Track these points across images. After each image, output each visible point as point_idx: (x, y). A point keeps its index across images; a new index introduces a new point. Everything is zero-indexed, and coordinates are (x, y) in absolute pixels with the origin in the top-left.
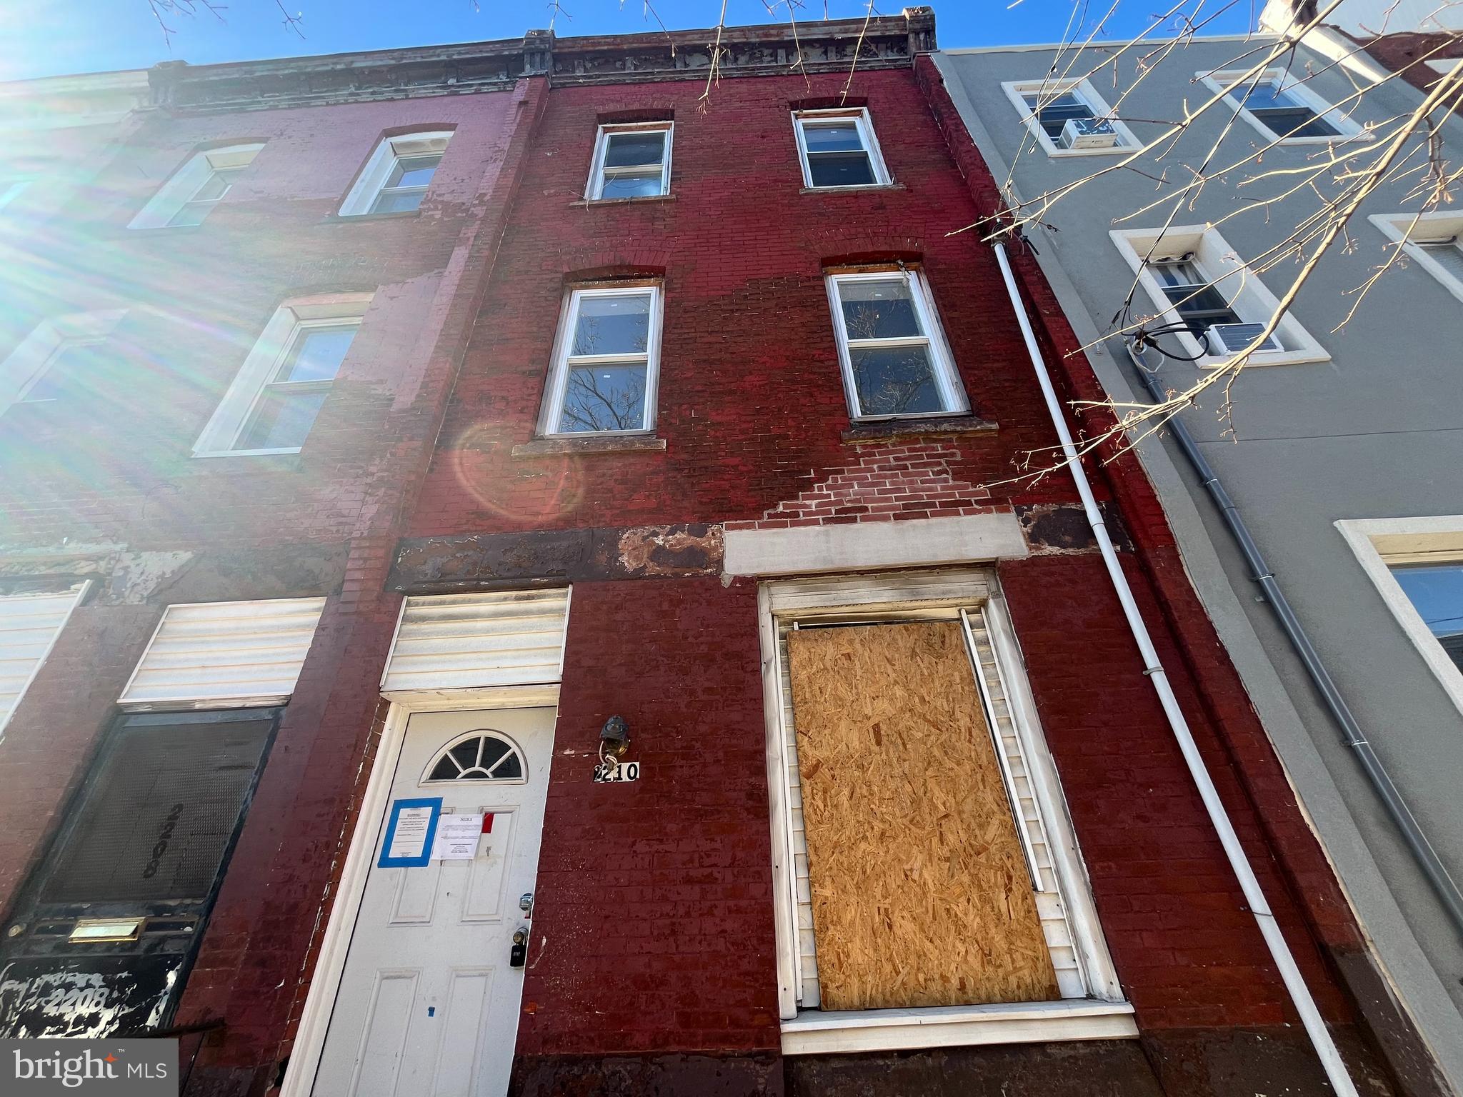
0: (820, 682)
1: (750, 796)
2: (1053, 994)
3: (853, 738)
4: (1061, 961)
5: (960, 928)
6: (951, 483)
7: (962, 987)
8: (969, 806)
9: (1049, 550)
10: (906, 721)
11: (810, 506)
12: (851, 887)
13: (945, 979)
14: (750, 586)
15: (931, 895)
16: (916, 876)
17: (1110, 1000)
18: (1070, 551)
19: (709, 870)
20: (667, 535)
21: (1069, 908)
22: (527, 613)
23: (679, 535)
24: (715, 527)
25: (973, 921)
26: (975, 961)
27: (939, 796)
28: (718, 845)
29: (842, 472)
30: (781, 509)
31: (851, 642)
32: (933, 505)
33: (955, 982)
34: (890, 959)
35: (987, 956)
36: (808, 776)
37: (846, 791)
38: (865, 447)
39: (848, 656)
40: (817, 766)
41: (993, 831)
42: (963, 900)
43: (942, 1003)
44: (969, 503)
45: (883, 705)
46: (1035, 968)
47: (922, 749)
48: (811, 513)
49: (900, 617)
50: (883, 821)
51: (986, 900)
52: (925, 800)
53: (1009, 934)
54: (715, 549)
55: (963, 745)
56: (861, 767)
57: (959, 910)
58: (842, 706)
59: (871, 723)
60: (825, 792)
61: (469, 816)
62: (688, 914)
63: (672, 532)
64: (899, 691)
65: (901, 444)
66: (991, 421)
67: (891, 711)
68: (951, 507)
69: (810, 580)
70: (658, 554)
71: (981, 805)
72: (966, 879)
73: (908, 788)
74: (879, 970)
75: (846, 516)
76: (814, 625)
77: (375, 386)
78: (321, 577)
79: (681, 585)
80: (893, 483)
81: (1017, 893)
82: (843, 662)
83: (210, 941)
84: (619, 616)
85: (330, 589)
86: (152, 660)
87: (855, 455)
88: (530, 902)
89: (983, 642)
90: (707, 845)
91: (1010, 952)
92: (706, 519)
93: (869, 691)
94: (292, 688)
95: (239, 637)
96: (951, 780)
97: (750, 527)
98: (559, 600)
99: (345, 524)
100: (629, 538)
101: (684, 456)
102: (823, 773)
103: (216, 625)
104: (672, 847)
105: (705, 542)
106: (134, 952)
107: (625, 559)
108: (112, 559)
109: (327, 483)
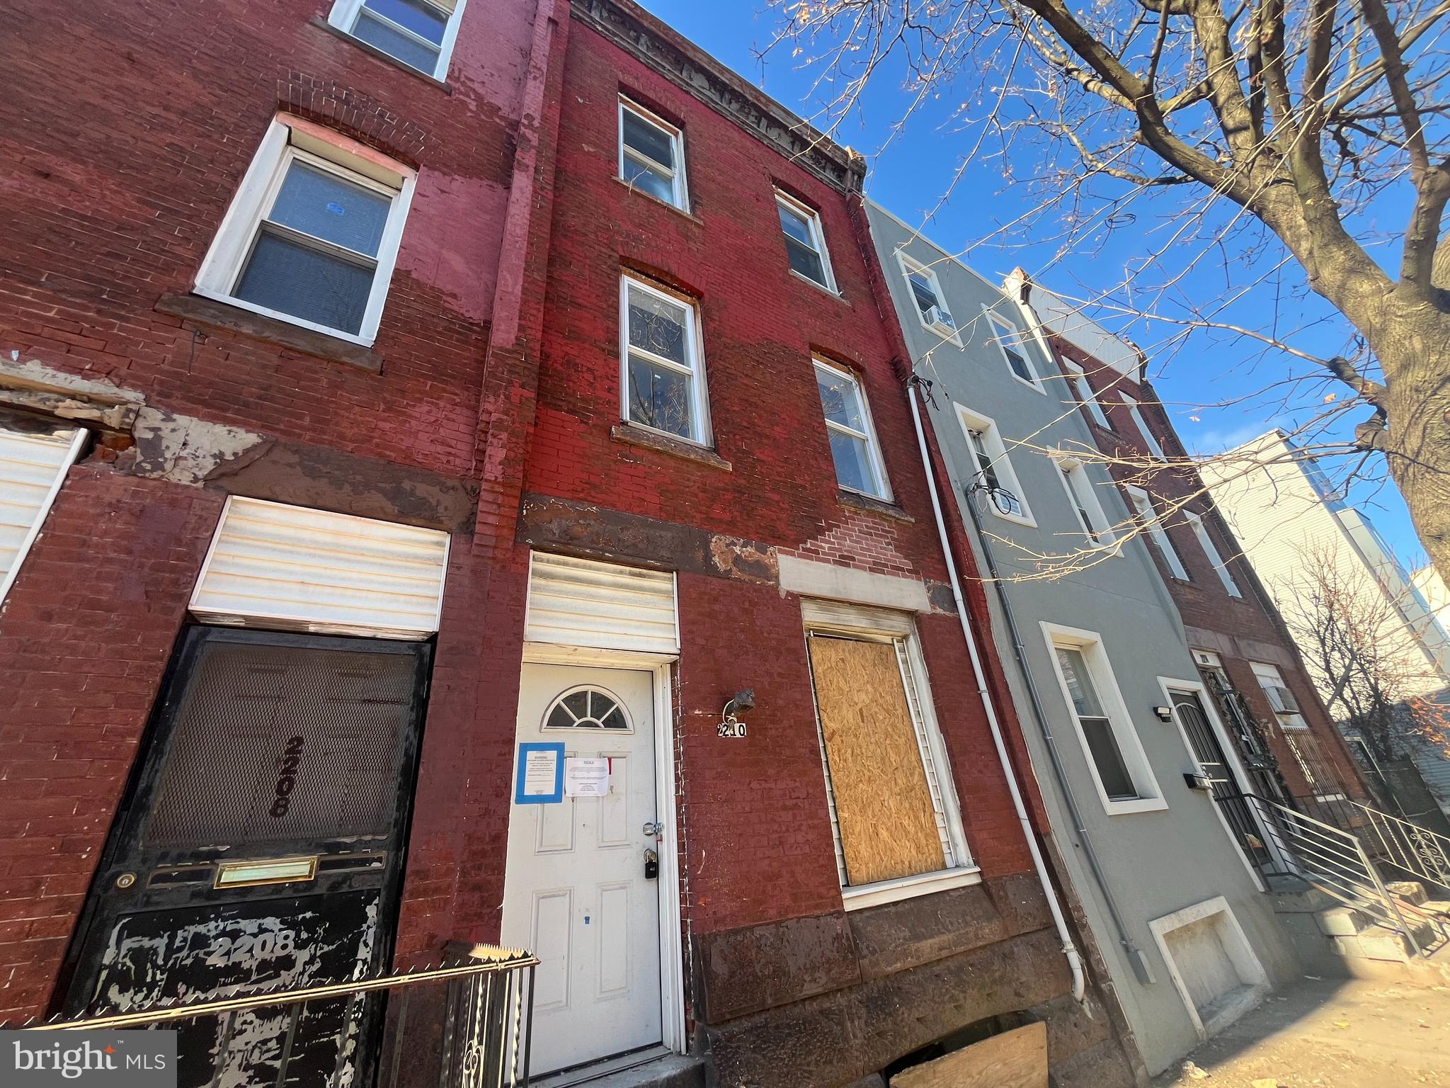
0: (829, 676)
1: (811, 752)
2: (944, 867)
4: (945, 848)
5: (907, 833)
6: (894, 553)
7: (910, 867)
8: (905, 763)
9: (939, 611)
10: (874, 708)
11: (824, 548)
13: (902, 862)
14: (796, 599)
15: (894, 815)
16: (886, 804)
17: (969, 866)
18: (947, 613)
20: (742, 547)
21: (949, 820)
22: (641, 589)
23: (749, 549)
24: (771, 549)
25: (912, 829)
26: (914, 852)
27: (893, 757)
28: (798, 784)
29: (838, 527)
30: (809, 546)
31: (844, 651)
32: (886, 566)
33: (907, 863)
34: (879, 854)
35: (918, 848)
36: (830, 740)
37: (849, 751)
38: (850, 512)
39: (843, 660)
40: (833, 733)
41: (916, 777)
42: (907, 817)
43: (902, 876)
44: (902, 569)
45: (863, 696)
46: (937, 853)
47: (883, 726)
48: (824, 553)
49: (864, 637)
50: (869, 770)
51: (916, 817)
52: (887, 759)
53: (926, 835)
54: (773, 566)
55: (900, 725)
56: (855, 736)
57: (906, 823)
58: (842, 694)
59: (858, 708)
60: (839, 751)
61: (590, 760)
62: (787, 830)
63: (745, 545)
64: (869, 687)
65: (868, 516)
66: (911, 516)
67: (867, 701)
68: (897, 570)
69: (824, 603)
70: (737, 560)
71: (911, 762)
72: (907, 806)
73: (879, 750)
74: (874, 860)
75: (845, 561)
76: (824, 635)
77: (449, 299)
78: (441, 509)
79: (755, 591)
80: (867, 544)
81: (928, 814)
82: (841, 664)
83: (416, 873)
84: (717, 607)
85: (453, 525)
86: (222, 563)
87: (845, 516)
88: (655, 830)
89: (905, 662)
90: (792, 784)
91: (927, 845)
92: (765, 540)
93: (855, 686)
94: (433, 625)
95: (341, 555)
96: (897, 747)
97: (792, 554)
98: (666, 583)
99: (455, 456)
100: (717, 542)
101: (743, 481)
102: (837, 739)
103: (306, 535)
104: (773, 786)
105: (767, 560)
106: (317, 891)
107: (716, 559)
108: (129, 410)
109: (421, 400)
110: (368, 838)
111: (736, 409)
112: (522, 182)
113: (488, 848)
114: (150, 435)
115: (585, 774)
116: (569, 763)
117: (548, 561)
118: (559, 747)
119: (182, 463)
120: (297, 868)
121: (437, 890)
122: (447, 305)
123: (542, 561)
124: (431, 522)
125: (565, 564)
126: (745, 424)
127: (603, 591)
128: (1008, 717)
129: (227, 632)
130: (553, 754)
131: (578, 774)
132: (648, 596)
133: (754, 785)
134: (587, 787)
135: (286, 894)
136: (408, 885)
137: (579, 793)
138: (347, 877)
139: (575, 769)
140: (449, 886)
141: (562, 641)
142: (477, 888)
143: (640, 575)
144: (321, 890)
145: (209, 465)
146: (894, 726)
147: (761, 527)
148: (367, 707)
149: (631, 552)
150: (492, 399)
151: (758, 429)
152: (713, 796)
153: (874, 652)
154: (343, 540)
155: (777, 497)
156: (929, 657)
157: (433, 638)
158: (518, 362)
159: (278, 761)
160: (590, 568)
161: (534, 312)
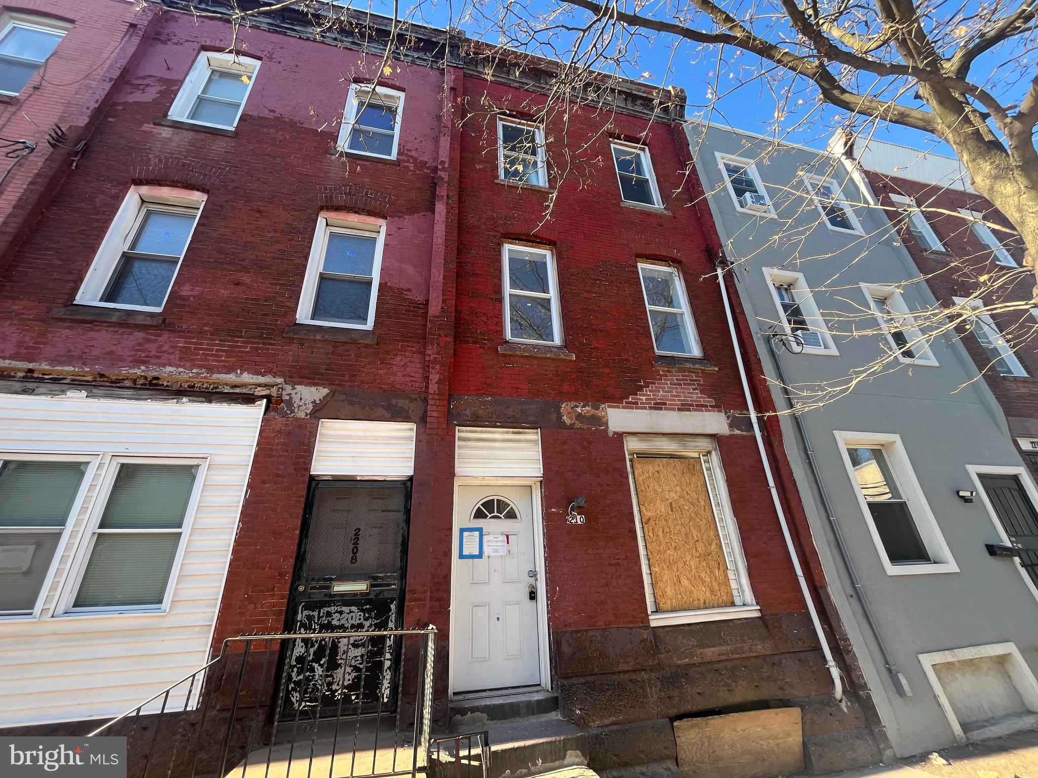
0: (647, 482)
1: (630, 531)
2: (733, 604)
3: (662, 508)
4: (735, 593)
5: (703, 582)
6: (699, 395)
7: (705, 603)
8: (705, 537)
9: (737, 432)
10: (681, 502)
11: (642, 400)
12: (665, 567)
13: (699, 600)
14: (620, 437)
15: (694, 570)
16: (688, 563)
17: (752, 605)
18: (744, 433)
19: (617, 561)
20: (582, 407)
21: (739, 575)
22: (519, 441)
23: (587, 408)
24: (603, 406)
25: (708, 580)
26: (708, 594)
27: (695, 533)
28: (620, 551)
29: (654, 383)
30: (630, 400)
31: (659, 465)
32: (693, 405)
33: (702, 601)
34: (680, 594)
35: (712, 592)
36: (646, 523)
37: (661, 530)
38: (663, 371)
39: (658, 472)
40: (649, 519)
41: (713, 546)
42: (704, 572)
43: (699, 608)
44: (706, 406)
45: (673, 494)
46: (727, 596)
47: (688, 513)
48: (643, 403)
49: (676, 455)
50: (675, 542)
51: (712, 572)
52: (690, 535)
53: (719, 584)
54: (604, 417)
55: (702, 512)
56: (666, 520)
57: (703, 575)
58: (657, 494)
59: (669, 502)
60: (653, 530)
61: (496, 536)
62: (612, 578)
63: (584, 406)
64: (678, 489)
65: (679, 372)
66: (715, 366)
67: (676, 498)
68: (700, 407)
69: (642, 436)
70: (579, 416)
71: (709, 537)
72: (705, 564)
73: (684, 529)
74: (677, 598)
75: (658, 406)
76: (644, 456)
77: (407, 293)
78: (410, 412)
79: (591, 434)
80: (676, 392)
81: (722, 570)
82: (656, 474)
83: (409, 591)
84: (566, 447)
85: (417, 419)
86: (321, 451)
87: (660, 375)
88: (533, 574)
89: (709, 469)
90: (615, 551)
91: (719, 590)
92: (598, 401)
93: (667, 488)
94: (410, 472)
95: (368, 441)
96: (699, 526)
97: (618, 407)
98: (534, 436)
99: (415, 381)
100: (565, 407)
101: (583, 365)
102: (652, 522)
103: (352, 433)
104: (602, 552)
105: (599, 413)
106: (370, 597)
107: (565, 418)
108: (279, 388)
109: (396, 355)
110: (389, 574)
111: (579, 316)
112: (440, 207)
113: (441, 581)
114: (288, 398)
115: (494, 544)
116: (485, 538)
117: (466, 432)
118: (480, 530)
119: (301, 408)
120: (361, 587)
121: (420, 599)
122: (406, 297)
123: (463, 432)
124: (406, 419)
125: (476, 432)
126: (585, 325)
127: (497, 444)
128: (793, 504)
129: (326, 483)
130: (477, 534)
131: (490, 544)
132: (523, 445)
133: (590, 551)
134: (496, 551)
135: (359, 597)
136: (407, 597)
137: (491, 554)
138: (382, 591)
139: (488, 541)
140: (425, 598)
141: (475, 475)
142: (438, 600)
143: (519, 433)
144: (372, 596)
145: (311, 407)
146: (696, 513)
147: (595, 392)
148: (386, 513)
149: (511, 420)
150: (430, 347)
151: (595, 327)
152: (564, 557)
153: (683, 465)
154: (368, 434)
155: (607, 371)
156: (727, 465)
157: (411, 479)
158: (442, 322)
159: (351, 538)
160: (490, 432)
161: (450, 289)
